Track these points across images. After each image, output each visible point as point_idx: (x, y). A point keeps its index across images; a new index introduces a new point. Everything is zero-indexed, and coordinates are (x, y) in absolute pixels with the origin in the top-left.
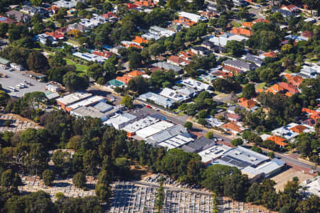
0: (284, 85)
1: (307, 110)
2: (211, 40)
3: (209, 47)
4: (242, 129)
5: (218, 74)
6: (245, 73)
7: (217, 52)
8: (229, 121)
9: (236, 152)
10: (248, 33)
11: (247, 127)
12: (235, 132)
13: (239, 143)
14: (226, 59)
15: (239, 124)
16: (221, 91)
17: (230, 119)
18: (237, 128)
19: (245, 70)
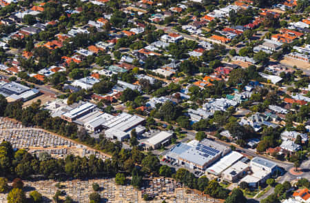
0: (55, 42)
1: (66, 57)
2: (16, 15)
3: (13, 19)
4: (20, 71)
5: (14, 36)
6: (32, 35)
7: (19, 22)
8: (12, 66)
9: (9, 85)
10: (42, 10)
11: (23, 69)
12: (14, 73)
13: (14, 79)
14: (22, 27)
15: (18, 68)
16: (14, 47)
17: (13, 64)
18: (16, 70)
19: (33, 33)
